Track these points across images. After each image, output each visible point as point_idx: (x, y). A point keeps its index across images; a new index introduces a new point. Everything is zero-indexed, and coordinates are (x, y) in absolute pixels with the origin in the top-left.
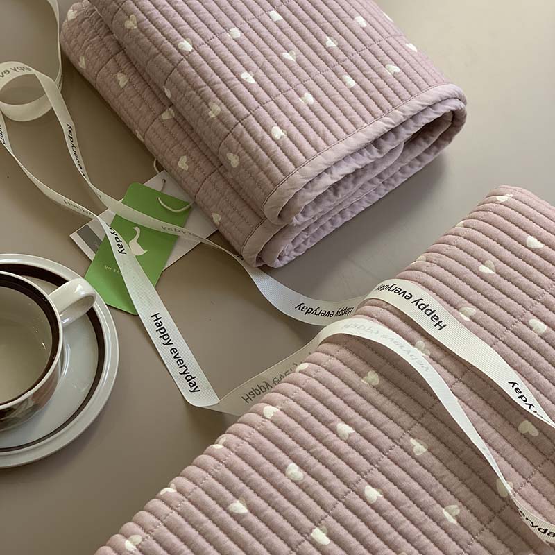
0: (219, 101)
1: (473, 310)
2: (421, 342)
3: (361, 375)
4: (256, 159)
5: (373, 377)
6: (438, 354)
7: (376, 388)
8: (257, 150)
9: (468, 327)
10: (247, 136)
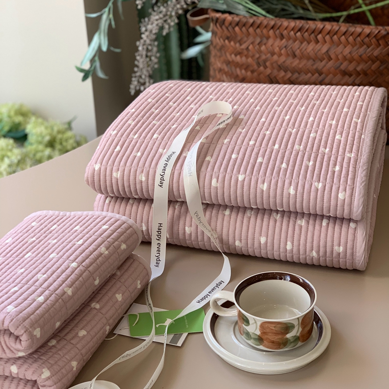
0: (99, 248)
1: (160, 150)
2: (184, 155)
3: (209, 162)
4: (122, 234)
5: (208, 158)
6: (186, 149)
7: (212, 156)
8: (118, 233)
9: (168, 149)
10: (112, 236)
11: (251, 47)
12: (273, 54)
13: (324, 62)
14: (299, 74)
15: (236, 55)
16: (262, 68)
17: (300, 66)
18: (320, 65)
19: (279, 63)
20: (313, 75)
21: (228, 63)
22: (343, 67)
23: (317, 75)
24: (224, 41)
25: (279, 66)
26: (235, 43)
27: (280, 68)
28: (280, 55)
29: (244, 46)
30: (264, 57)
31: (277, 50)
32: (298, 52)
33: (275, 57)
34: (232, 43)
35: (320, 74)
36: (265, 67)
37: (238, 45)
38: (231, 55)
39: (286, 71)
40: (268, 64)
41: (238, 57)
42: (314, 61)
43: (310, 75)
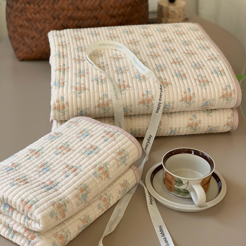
11: (47, 7)
12: (63, 10)
13: (98, 11)
14: (83, 20)
15: (35, 14)
16: (57, 20)
17: (83, 15)
18: (96, 13)
19: (69, 15)
20: (92, 20)
21: (29, 20)
22: (110, 13)
23: (95, 20)
24: (25, 5)
25: (69, 17)
26: (34, 6)
27: (70, 18)
28: (69, 10)
29: (42, 7)
30: (57, 13)
31: (66, 7)
32: (81, 6)
33: (65, 12)
34: (32, 6)
35: (97, 19)
36: (59, 19)
37: (36, 7)
38: (31, 14)
39: (74, 20)
40: (61, 17)
41: (37, 15)
42: (92, 11)
43: (90, 20)
